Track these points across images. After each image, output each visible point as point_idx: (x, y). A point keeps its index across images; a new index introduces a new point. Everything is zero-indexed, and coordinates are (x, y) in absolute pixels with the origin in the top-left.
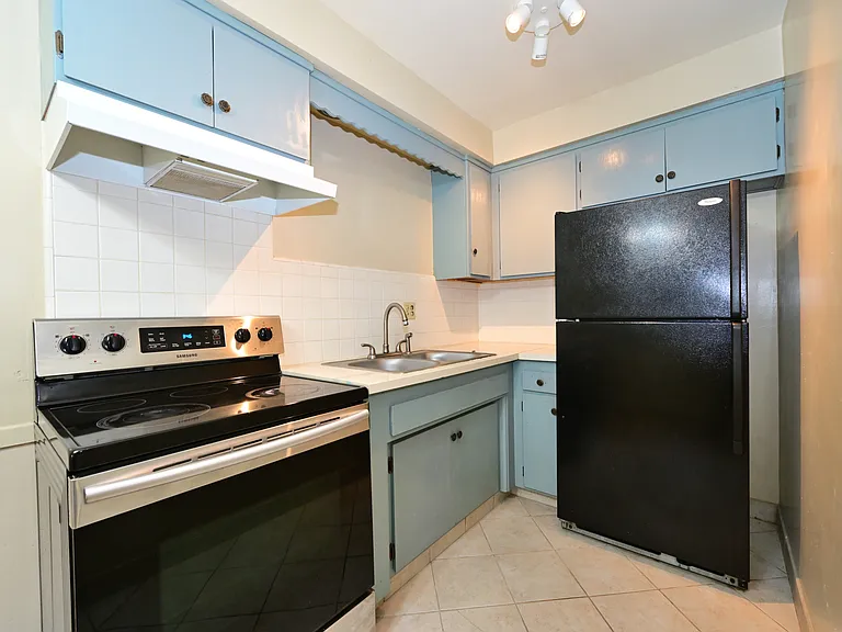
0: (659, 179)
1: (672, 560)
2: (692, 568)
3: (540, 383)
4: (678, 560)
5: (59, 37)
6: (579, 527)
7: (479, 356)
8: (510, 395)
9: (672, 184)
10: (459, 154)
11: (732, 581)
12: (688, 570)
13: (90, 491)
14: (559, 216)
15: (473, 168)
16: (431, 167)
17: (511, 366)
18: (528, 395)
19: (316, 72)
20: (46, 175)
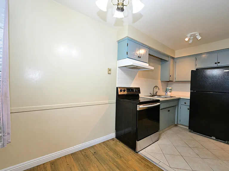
0: (216, 63)
1: (214, 138)
2: (219, 140)
3: (185, 103)
4: (216, 138)
5: (127, 53)
6: (193, 131)
7: (172, 97)
8: (178, 105)
9: (219, 65)
10: (168, 56)
11: (228, 142)
12: (218, 140)
13: (140, 106)
14: (192, 71)
15: (171, 59)
16: (161, 59)
17: (179, 99)
18: (182, 105)
19: (149, 48)
20: (118, 68)
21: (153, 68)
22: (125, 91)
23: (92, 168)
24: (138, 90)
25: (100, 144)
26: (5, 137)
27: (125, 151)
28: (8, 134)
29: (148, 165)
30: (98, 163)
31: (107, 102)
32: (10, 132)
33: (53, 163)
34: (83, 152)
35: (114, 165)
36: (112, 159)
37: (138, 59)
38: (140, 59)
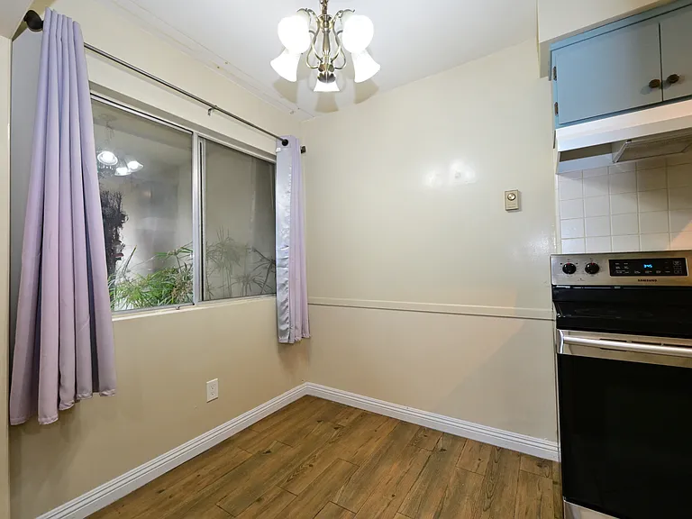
5: (556, 105)
20: (556, 177)
30: (416, 469)
34: (423, 436)
37: (656, 95)
38: (670, 92)
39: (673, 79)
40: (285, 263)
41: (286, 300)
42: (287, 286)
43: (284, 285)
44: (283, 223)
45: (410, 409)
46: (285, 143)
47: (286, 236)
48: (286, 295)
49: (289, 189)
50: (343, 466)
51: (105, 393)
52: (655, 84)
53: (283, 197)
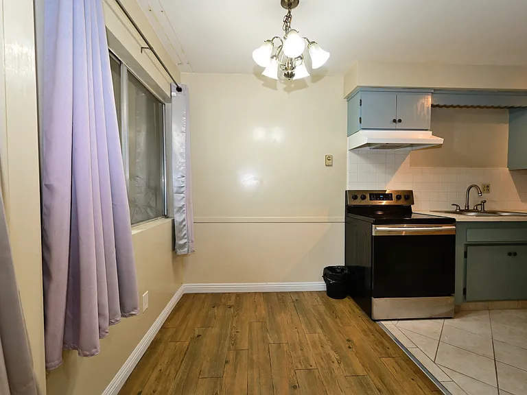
5: (360, 119)
13: (378, 228)
19: (435, 92)
20: (348, 151)
21: (440, 141)
22: (364, 198)
23: (283, 314)
24: (408, 196)
25: (311, 292)
26: (189, 244)
27: (351, 311)
28: (192, 242)
29: (382, 343)
30: (294, 313)
31: (324, 218)
32: (193, 239)
33: (239, 295)
34: (282, 296)
35: (318, 322)
36: (320, 314)
37: (394, 125)
38: (399, 125)
39: (400, 121)
40: (182, 190)
41: (184, 220)
42: (184, 209)
43: (181, 208)
44: (179, 157)
45: (268, 283)
46: (179, 90)
47: (182, 168)
48: (184, 216)
49: (184, 129)
50: (256, 326)
51: (134, 313)
52: (395, 121)
53: (178, 135)
